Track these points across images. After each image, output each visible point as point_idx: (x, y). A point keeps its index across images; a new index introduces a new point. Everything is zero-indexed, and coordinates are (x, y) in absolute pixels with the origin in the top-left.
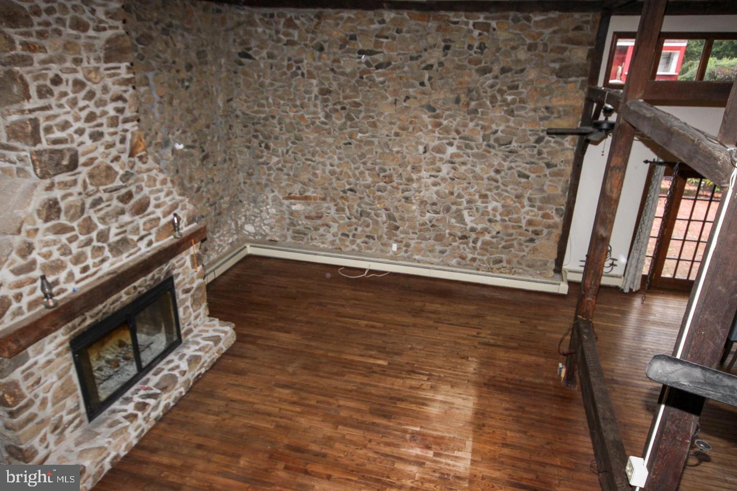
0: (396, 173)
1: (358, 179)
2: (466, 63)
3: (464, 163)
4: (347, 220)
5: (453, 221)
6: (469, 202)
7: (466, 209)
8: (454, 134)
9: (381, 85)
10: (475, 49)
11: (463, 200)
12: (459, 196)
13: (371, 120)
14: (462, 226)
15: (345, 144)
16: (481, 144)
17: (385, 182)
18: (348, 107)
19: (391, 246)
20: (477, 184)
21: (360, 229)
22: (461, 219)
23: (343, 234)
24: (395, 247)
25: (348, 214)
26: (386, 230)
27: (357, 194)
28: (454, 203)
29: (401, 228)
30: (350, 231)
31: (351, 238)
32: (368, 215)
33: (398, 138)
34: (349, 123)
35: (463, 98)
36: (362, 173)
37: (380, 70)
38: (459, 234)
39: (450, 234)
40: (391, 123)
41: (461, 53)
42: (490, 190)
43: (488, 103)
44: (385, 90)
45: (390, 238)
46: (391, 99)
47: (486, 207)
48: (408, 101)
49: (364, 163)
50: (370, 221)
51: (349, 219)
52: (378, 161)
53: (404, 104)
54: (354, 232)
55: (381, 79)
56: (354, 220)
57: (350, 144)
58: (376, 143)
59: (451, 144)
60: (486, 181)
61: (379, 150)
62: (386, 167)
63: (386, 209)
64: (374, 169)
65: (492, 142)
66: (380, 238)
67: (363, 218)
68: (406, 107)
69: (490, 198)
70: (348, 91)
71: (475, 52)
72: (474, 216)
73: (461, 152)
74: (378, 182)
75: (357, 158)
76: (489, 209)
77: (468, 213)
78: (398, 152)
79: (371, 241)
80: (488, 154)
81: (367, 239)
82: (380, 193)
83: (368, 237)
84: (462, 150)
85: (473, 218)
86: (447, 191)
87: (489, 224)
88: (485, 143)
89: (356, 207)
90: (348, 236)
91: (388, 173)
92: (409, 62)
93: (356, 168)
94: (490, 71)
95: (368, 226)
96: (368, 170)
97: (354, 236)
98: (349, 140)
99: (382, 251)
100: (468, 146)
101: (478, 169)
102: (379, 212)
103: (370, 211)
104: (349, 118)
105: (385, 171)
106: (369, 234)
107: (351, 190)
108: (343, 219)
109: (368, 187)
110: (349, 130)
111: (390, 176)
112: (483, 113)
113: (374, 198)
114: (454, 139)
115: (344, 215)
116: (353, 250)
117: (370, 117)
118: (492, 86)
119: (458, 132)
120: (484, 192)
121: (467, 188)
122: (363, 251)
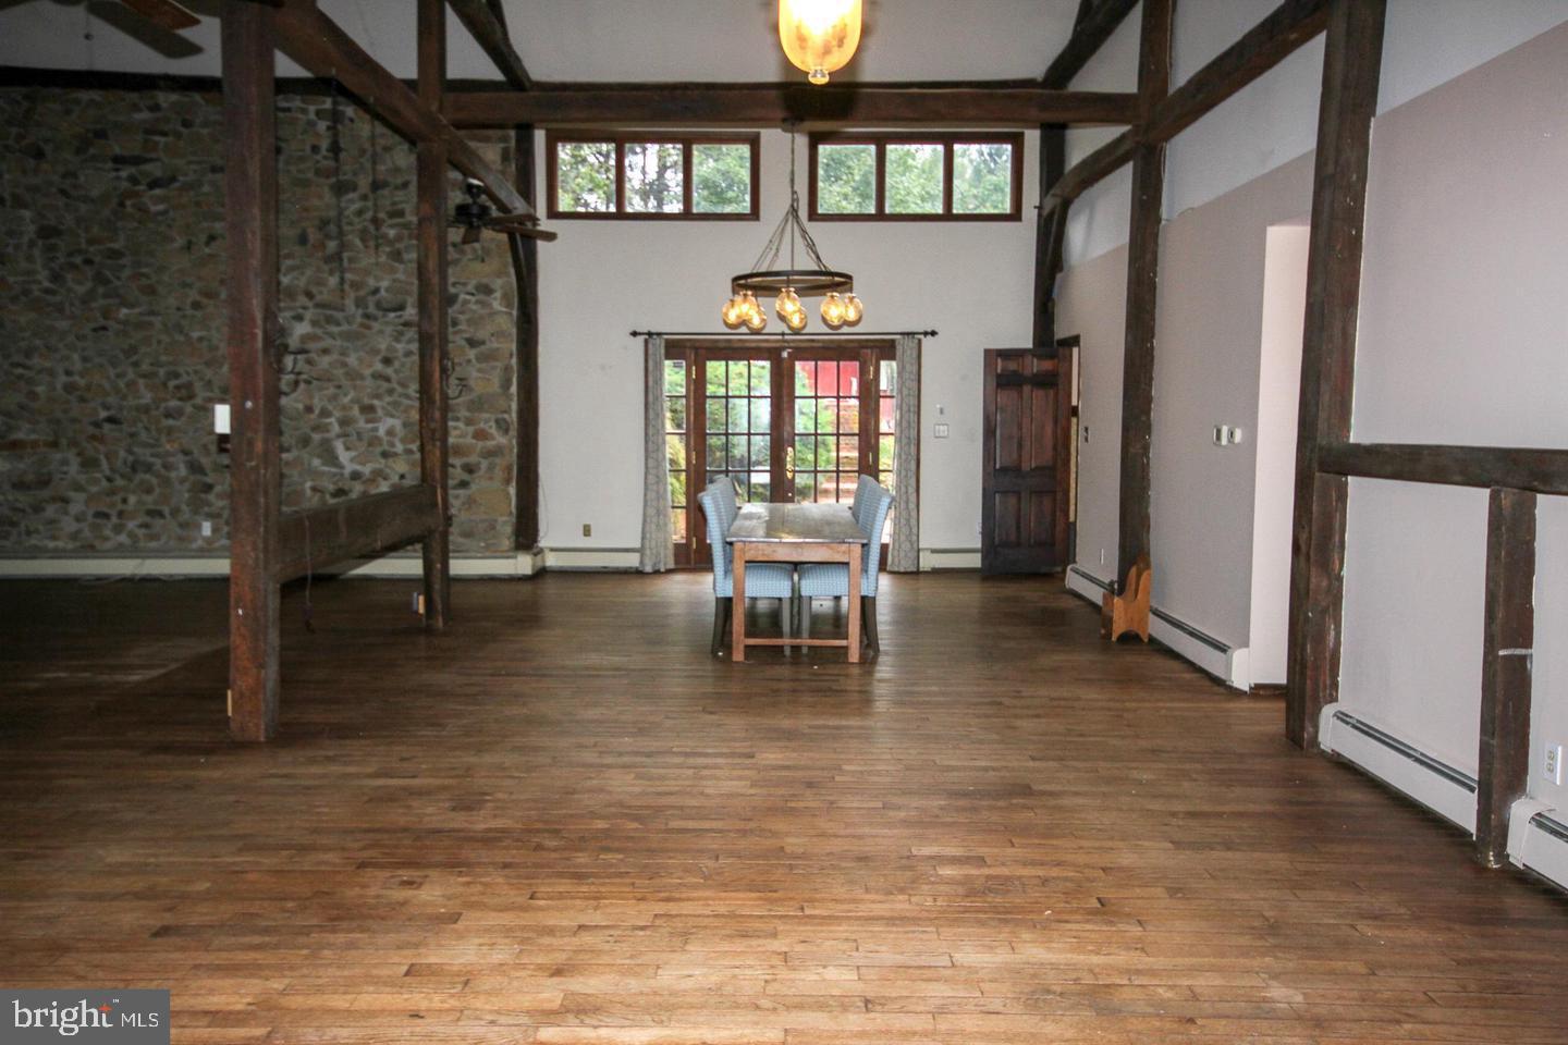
0: (201, 379)
1: (124, 397)
2: (310, 175)
3: (325, 351)
4: (104, 483)
5: (316, 462)
6: (344, 422)
7: (339, 436)
8: (303, 300)
9: (160, 218)
10: (324, 152)
11: (332, 420)
12: (325, 413)
13: (144, 281)
14: (333, 470)
15: (95, 330)
16: (353, 316)
17: (180, 399)
18: (97, 259)
19: (199, 527)
20: (355, 387)
21: (132, 499)
22: (332, 459)
23: (99, 515)
24: (207, 529)
25: (108, 473)
26: (186, 495)
27: (124, 426)
28: (316, 428)
29: (218, 489)
30: (113, 505)
31: (114, 520)
32: (149, 468)
33: (199, 314)
34: (101, 290)
35: (313, 235)
36: (131, 385)
37: (157, 192)
38: (331, 487)
39: (314, 489)
40: (185, 285)
41: (302, 159)
42: (378, 396)
43: (358, 242)
44: (169, 226)
45: (196, 512)
46: (180, 242)
47: (376, 429)
48: (214, 245)
49: (136, 364)
50: (154, 481)
51: (109, 480)
52: (163, 358)
53: (207, 250)
54: (120, 506)
55: (161, 207)
56: (120, 482)
57: (104, 328)
58: (158, 326)
59: (299, 318)
60: (369, 382)
61: (165, 338)
62: (181, 370)
63: (186, 453)
64: (155, 374)
65: (372, 309)
66: (175, 512)
67: (141, 476)
68: (210, 255)
69: (380, 412)
70: (95, 230)
71: (325, 158)
72: (356, 449)
73: (319, 332)
74: (165, 400)
75: (121, 356)
76: (381, 432)
77: (345, 444)
78: (201, 339)
79: (158, 522)
80: (367, 332)
81: (148, 519)
82: (171, 422)
83: (150, 513)
84: (321, 327)
85: (353, 454)
86: (301, 406)
87: (383, 461)
88: (360, 311)
89: (122, 454)
90: (106, 516)
91: (184, 379)
92: (210, 176)
93: (118, 376)
94: (355, 189)
95: (149, 491)
96: (144, 376)
97: (121, 514)
98: (102, 322)
99: (181, 539)
100: (330, 320)
101: (352, 360)
102: (171, 459)
103: (152, 460)
104: (100, 279)
105: (177, 375)
106: (152, 507)
107: (111, 420)
108: (96, 481)
109: (146, 409)
110: (102, 302)
111: (189, 385)
112: (351, 260)
113: (159, 431)
114: (305, 308)
115: (98, 475)
116: (121, 545)
117: (143, 275)
118: (360, 213)
119: (310, 295)
120: (367, 401)
121: (334, 398)
122: (142, 544)
